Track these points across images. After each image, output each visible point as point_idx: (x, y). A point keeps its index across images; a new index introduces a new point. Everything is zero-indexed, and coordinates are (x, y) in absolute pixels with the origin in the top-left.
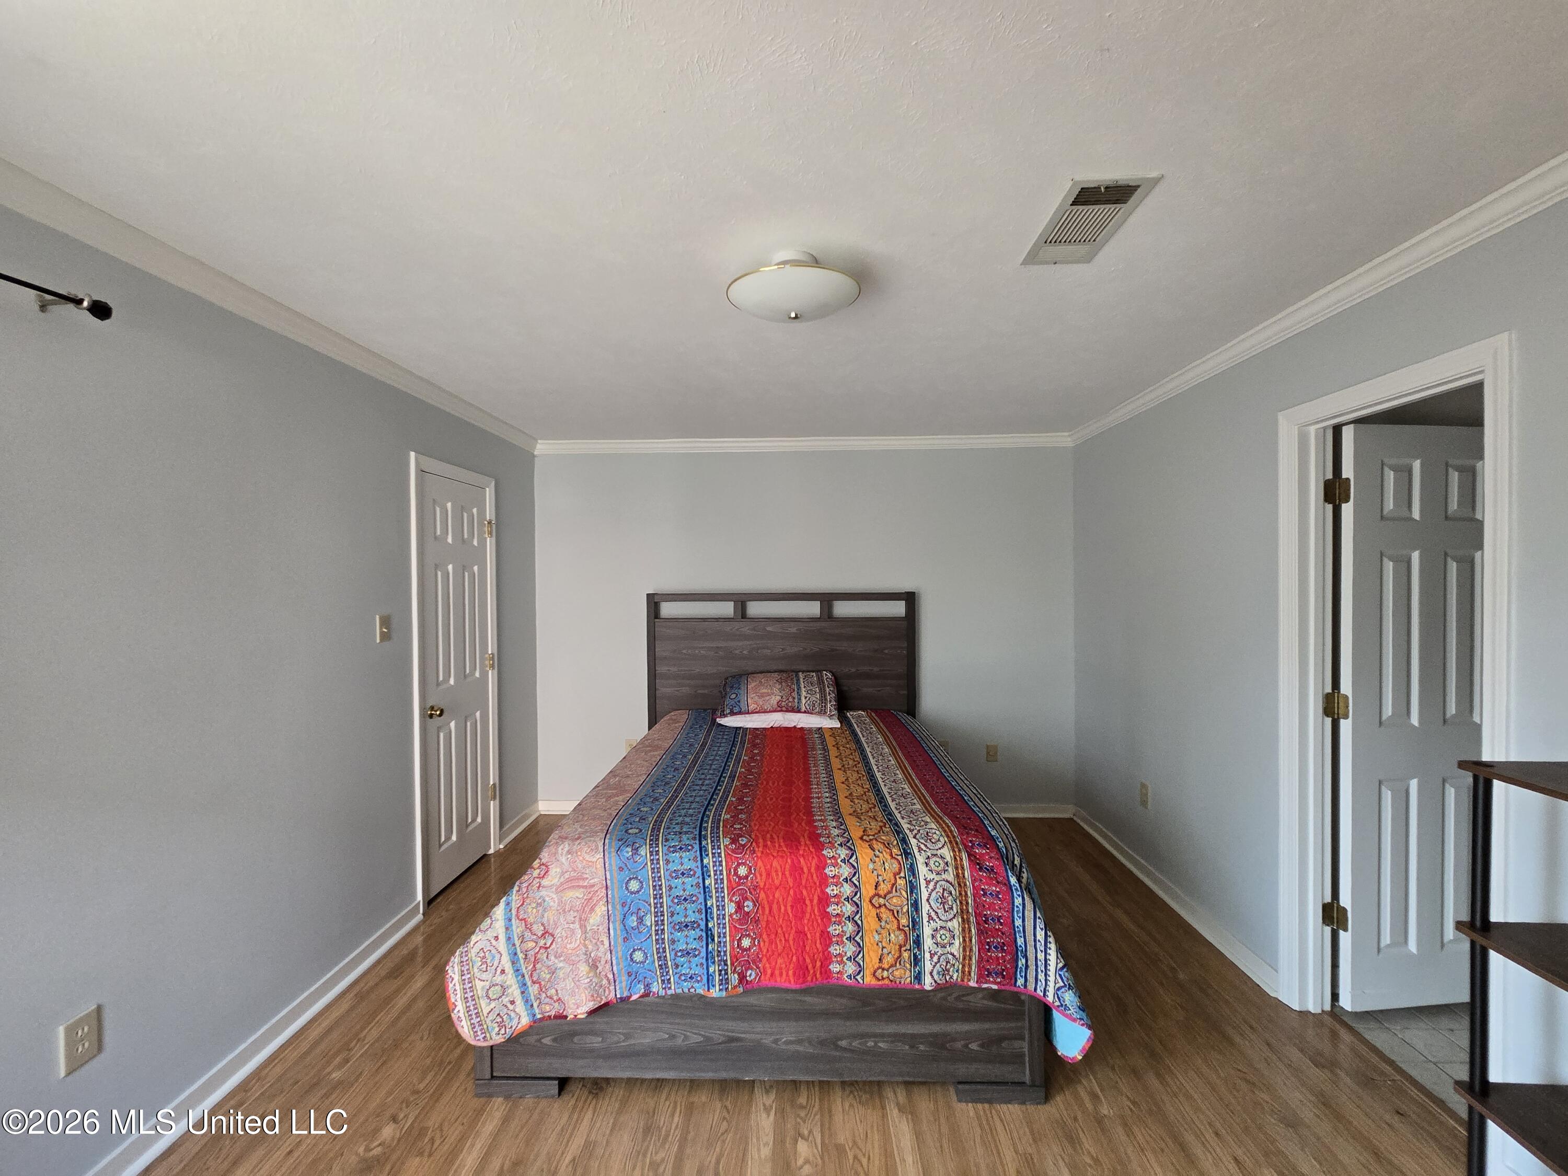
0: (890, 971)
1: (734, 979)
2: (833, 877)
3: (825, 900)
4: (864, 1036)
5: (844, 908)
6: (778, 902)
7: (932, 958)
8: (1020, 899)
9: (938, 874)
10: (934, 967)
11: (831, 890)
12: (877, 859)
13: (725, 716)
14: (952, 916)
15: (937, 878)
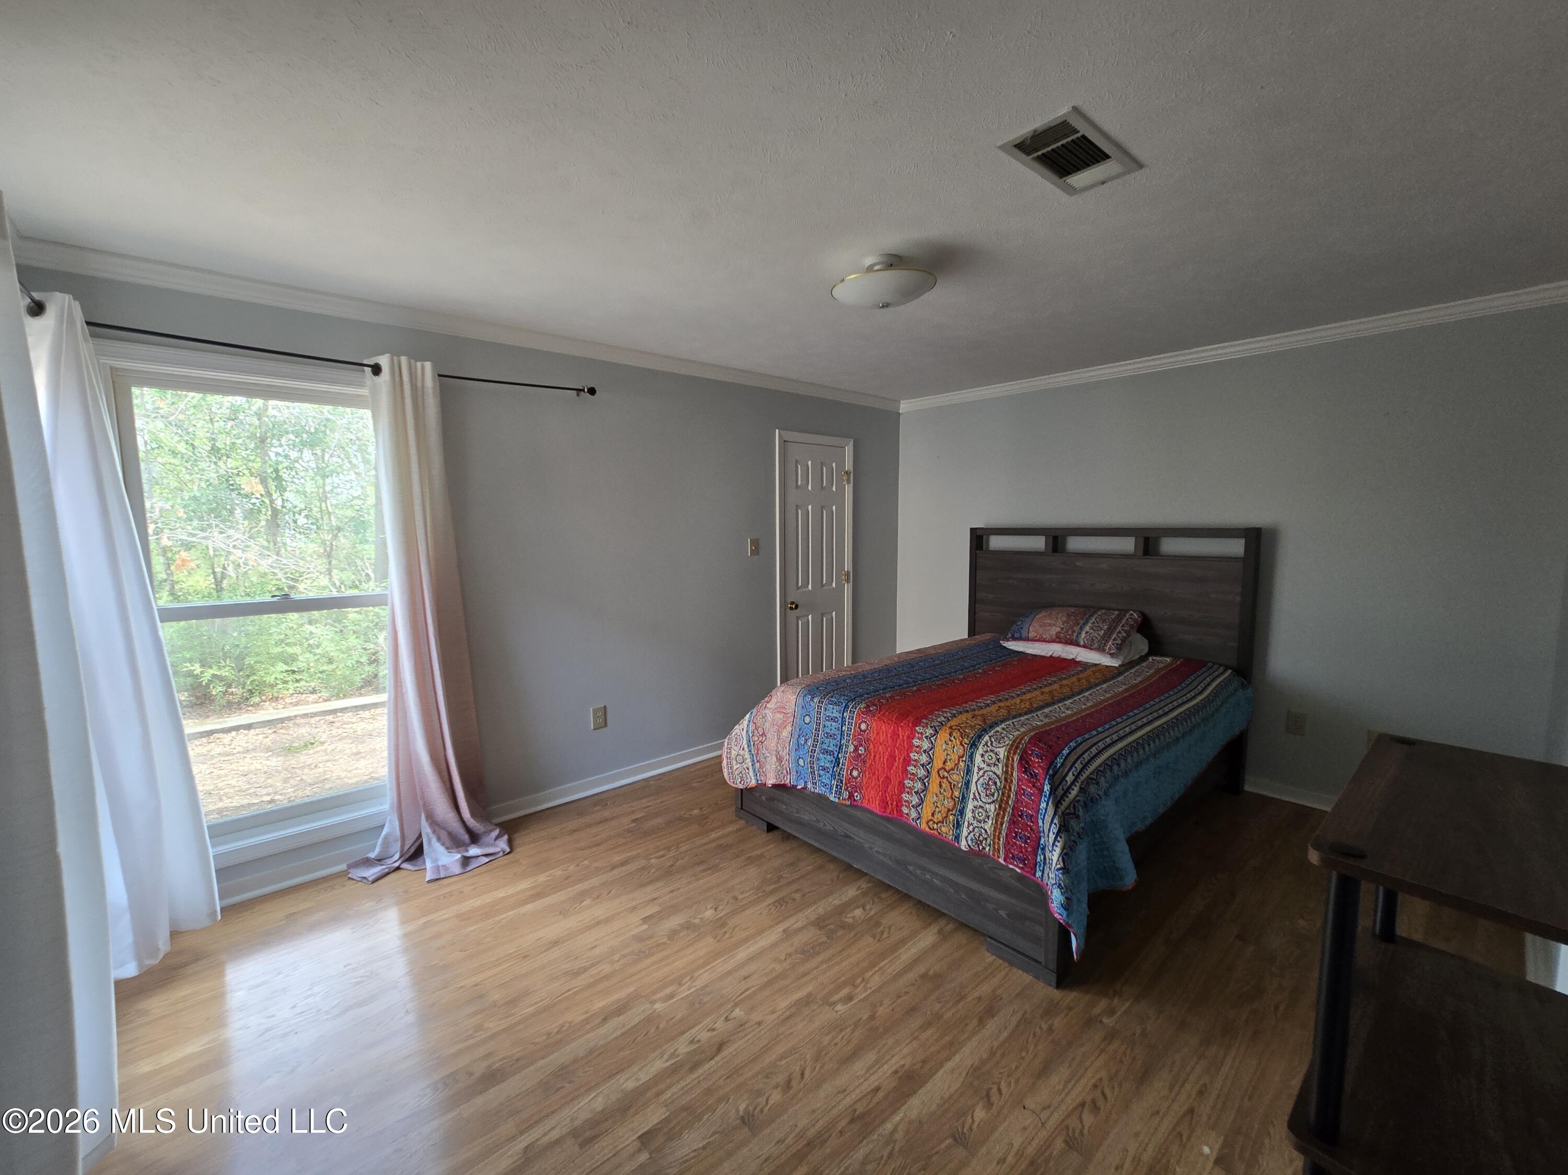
0: (939, 825)
1: (846, 795)
2: (917, 747)
3: (907, 761)
4: (923, 868)
5: (919, 771)
6: (880, 754)
7: (968, 826)
8: (1045, 804)
9: (988, 765)
10: (969, 834)
11: (913, 756)
12: (950, 743)
13: (1008, 640)
14: (990, 801)
15: (987, 768)
